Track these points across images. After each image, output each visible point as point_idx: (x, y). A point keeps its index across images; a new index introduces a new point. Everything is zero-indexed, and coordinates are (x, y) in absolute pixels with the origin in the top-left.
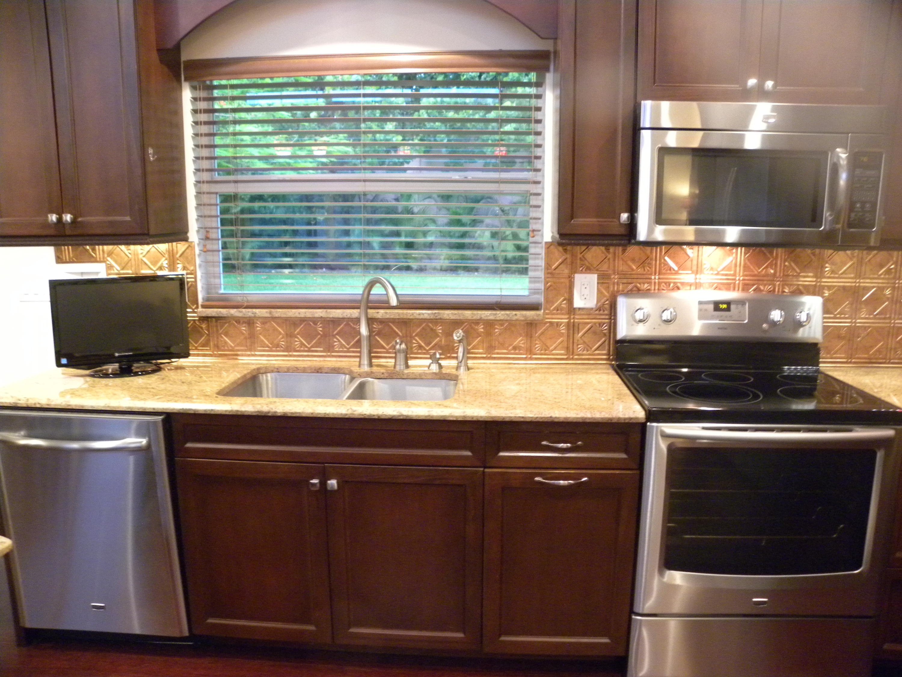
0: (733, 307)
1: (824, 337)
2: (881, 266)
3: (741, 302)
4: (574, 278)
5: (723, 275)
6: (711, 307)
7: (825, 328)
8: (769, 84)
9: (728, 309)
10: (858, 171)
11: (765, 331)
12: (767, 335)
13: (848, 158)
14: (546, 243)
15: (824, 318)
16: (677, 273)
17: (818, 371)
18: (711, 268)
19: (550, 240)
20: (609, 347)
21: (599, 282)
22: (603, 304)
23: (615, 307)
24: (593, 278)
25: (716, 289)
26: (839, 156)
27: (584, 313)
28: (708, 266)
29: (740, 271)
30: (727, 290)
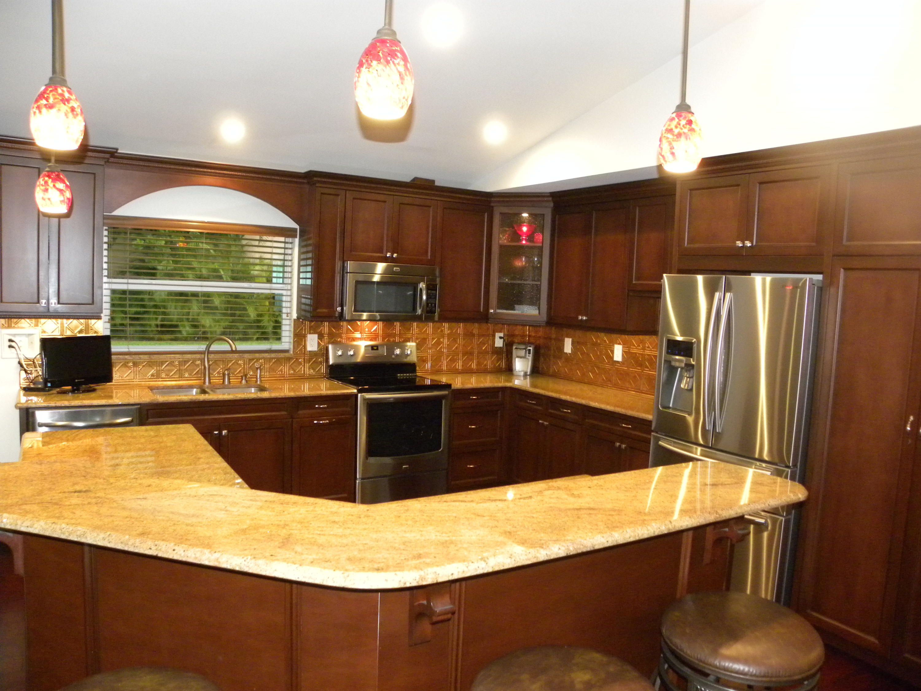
0: (379, 348)
1: (418, 360)
2: (439, 328)
3: (382, 345)
4: (307, 337)
5: (373, 334)
6: (370, 348)
7: (418, 357)
8: (395, 255)
9: (377, 349)
10: (429, 291)
11: (393, 359)
12: (394, 361)
13: (426, 286)
14: (294, 320)
15: (417, 352)
16: (353, 333)
17: (416, 376)
18: (368, 331)
19: (296, 318)
20: (323, 370)
21: (319, 338)
22: (320, 350)
23: (327, 350)
24: (316, 336)
25: (371, 340)
26: (422, 285)
27: (313, 354)
28: (367, 330)
29: (381, 332)
30: (376, 340)
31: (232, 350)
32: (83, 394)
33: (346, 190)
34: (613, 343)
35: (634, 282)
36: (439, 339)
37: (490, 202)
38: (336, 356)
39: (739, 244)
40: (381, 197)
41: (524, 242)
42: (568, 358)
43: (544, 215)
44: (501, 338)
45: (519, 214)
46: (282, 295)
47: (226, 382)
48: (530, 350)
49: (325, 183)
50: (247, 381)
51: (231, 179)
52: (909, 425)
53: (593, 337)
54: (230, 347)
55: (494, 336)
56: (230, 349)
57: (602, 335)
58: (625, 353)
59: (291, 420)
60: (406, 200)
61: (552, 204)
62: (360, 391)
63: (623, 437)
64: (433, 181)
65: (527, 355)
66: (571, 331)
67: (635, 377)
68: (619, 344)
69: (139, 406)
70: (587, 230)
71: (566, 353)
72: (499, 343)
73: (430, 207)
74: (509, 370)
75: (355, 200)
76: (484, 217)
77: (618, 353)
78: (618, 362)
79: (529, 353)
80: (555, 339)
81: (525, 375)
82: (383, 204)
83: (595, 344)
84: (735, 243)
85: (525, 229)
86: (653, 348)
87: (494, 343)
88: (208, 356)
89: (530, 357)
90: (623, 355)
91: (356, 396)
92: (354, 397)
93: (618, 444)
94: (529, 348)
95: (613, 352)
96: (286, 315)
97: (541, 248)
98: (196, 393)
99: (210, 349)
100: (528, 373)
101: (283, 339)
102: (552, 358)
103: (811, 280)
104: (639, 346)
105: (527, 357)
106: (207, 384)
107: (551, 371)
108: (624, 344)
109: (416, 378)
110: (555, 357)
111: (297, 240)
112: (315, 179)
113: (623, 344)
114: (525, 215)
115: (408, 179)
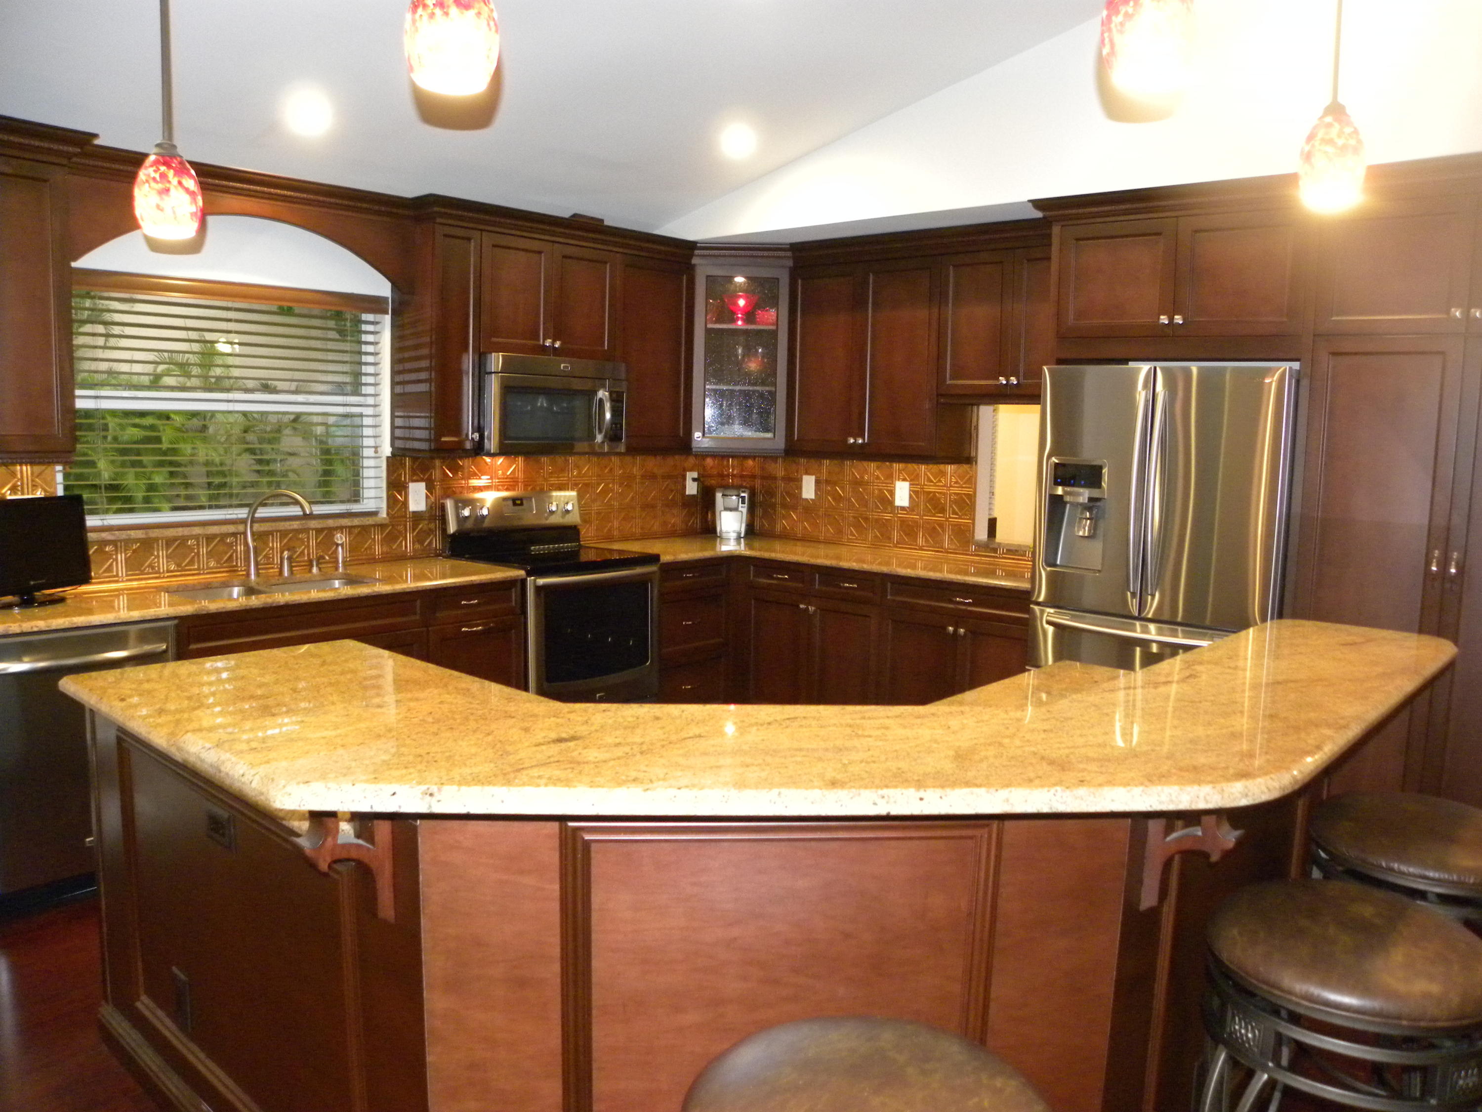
0: (524, 502)
1: (586, 520)
2: (606, 467)
3: (527, 497)
4: (408, 487)
5: (511, 478)
6: (510, 503)
8: (558, 344)
9: (522, 504)
10: (614, 406)
11: (546, 519)
12: (548, 522)
13: (608, 396)
14: (387, 457)
16: (478, 478)
17: (581, 546)
18: (503, 474)
19: (390, 455)
20: (436, 543)
21: (427, 488)
22: (430, 507)
23: (443, 508)
24: (422, 486)
25: (507, 490)
26: (602, 394)
27: (417, 516)
28: (500, 472)
29: (521, 475)
30: (514, 490)
31: (305, 514)
32: (41, 608)
33: (481, 230)
34: (890, 478)
35: (948, 382)
36: (606, 485)
37: (691, 256)
38: (461, 520)
39: (1164, 319)
40: (535, 245)
41: (740, 323)
42: (809, 508)
43: (778, 279)
44: (694, 480)
45: (730, 279)
46: (361, 415)
47: (286, 573)
48: (743, 498)
49: (450, 216)
50: (320, 569)
51: (288, 204)
52: (1434, 564)
53: (854, 469)
54: (300, 509)
55: (684, 478)
56: (301, 513)
57: (873, 465)
58: (914, 494)
59: (425, 629)
60: (569, 251)
61: (790, 263)
62: (529, 574)
63: (959, 618)
64: (602, 221)
65: (740, 505)
66: (813, 463)
67: (934, 528)
68: (904, 480)
69: (176, 622)
70: (858, 303)
71: (806, 499)
72: (691, 488)
73: (606, 263)
74: (709, 531)
75: (497, 250)
76: (682, 281)
77: (902, 493)
78: (903, 508)
79: (743, 503)
80: (783, 479)
81: (739, 538)
82: (536, 256)
83: (857, 483)
84: (1159, 318)
85: (742, 302)
86: (965, 483)
87: (684, 487)
88: (251, 527)
89: (744, 509)
90: (911, 497)
91: (523, 582)
92: (519, 585)
93: (951, 629)
94: (743, 495)
95: (892, 493)
96: (373, 449)
97: (774, 334)
98: (239, 595)
99: (257, 515)
100: (742, 535)
101: (367, 493)
102: (779, 509)
103: (1290, 368)
104: (940, 481)
105: (740, 509)
106: (253, 577)
107: (778, 528)
108: (913, 480)
109: (579, 551)
110: (784, 506)
111: (387, 319)
112: (436, 209)
113: (911, 480)
114: (740, 279)
115: (566, 214)
